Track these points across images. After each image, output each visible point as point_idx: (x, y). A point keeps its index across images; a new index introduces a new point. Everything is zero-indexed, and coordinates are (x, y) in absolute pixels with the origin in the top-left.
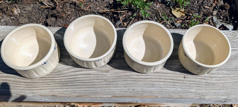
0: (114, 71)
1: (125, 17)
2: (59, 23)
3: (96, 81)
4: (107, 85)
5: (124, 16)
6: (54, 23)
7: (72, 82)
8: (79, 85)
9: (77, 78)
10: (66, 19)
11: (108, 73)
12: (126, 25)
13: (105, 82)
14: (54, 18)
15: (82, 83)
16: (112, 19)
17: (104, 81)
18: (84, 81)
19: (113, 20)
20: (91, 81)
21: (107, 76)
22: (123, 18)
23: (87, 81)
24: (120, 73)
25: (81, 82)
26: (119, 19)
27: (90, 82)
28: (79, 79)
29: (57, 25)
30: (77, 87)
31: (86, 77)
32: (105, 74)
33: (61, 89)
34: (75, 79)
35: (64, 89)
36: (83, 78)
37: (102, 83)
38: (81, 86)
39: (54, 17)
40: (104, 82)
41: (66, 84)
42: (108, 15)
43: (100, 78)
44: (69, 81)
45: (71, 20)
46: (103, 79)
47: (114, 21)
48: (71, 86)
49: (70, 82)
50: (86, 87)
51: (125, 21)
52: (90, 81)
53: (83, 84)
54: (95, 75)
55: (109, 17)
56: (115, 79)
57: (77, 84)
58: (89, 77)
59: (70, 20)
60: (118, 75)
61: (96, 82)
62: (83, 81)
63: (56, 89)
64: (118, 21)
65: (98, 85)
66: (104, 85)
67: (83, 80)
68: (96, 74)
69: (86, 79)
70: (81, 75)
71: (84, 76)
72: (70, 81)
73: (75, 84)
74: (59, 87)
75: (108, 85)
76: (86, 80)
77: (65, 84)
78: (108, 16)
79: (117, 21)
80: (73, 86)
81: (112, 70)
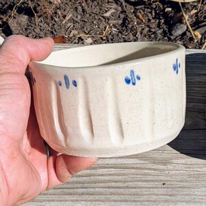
0: (183, 161)
1: (196, 14)
2: (37, 30)
3: (140, 184)
4: (168, 197)
5: (194, 11)
6: (26, 29)
7: (86, 185)
8: (101, 194)
9: (94, 175)
10: (52, 18)
11: (170, 167)
12: (200, 36)
13: (164, 188)
14: (26, 17)
15: (109, 188)
16: (160, 19)
17: (159, 184)
18: (114, 184)
19: (162, 21)
20: (131, 184)
21: (167, 172)
22: (191, 17)
23: (120, 184)
24: (197, 166)
25: (107, 185)
26: (181, 21)
27: (127, 187)
28: (100, 178)
29: (34, 33)
30: (97, 197)
31: (117, 175)
32: (162, 167)
33: (61, 201)
34: (92, 178)
35: (66, 201)
36: (110, 175)
37: (156, 190)
38: (106, 195)
39: (25, 14)
40: (161, 187)
41: (71, 191)
42: (148, 8)
43: (150, 178)
44: (77, 183)
45: (64, 22)
46: (157, 181)
47: (165, 23)
48: (83, 194)
49: (80, 185)
50: (119, 199)
51: (196, 25)
52: (126, 184)
53: (112, 190)
54: (137, 168)
55: (151, 12)
56: (186, 181)
57: (97, 189)
58: (124, 175)
59: (62, 21)
60: (193, 173)
61: (142, 188)
62: (110, 184)
63: (48, 201)
64: (179, 26)
65: (146, 195)
66: (162, 197)
67: (109, 181)
68: (138, 166)
69: (116, 178)
70: (105, 168)
71: (113, 171)
72: (80, 183)
73: (92, 190)
74: (54, 196)
75: (170, 195)
76: (116, 182)
77: (69, 188)
78: (149, 10)
79: (174, 24)
80: (87, 196)
81: (177, 158)
